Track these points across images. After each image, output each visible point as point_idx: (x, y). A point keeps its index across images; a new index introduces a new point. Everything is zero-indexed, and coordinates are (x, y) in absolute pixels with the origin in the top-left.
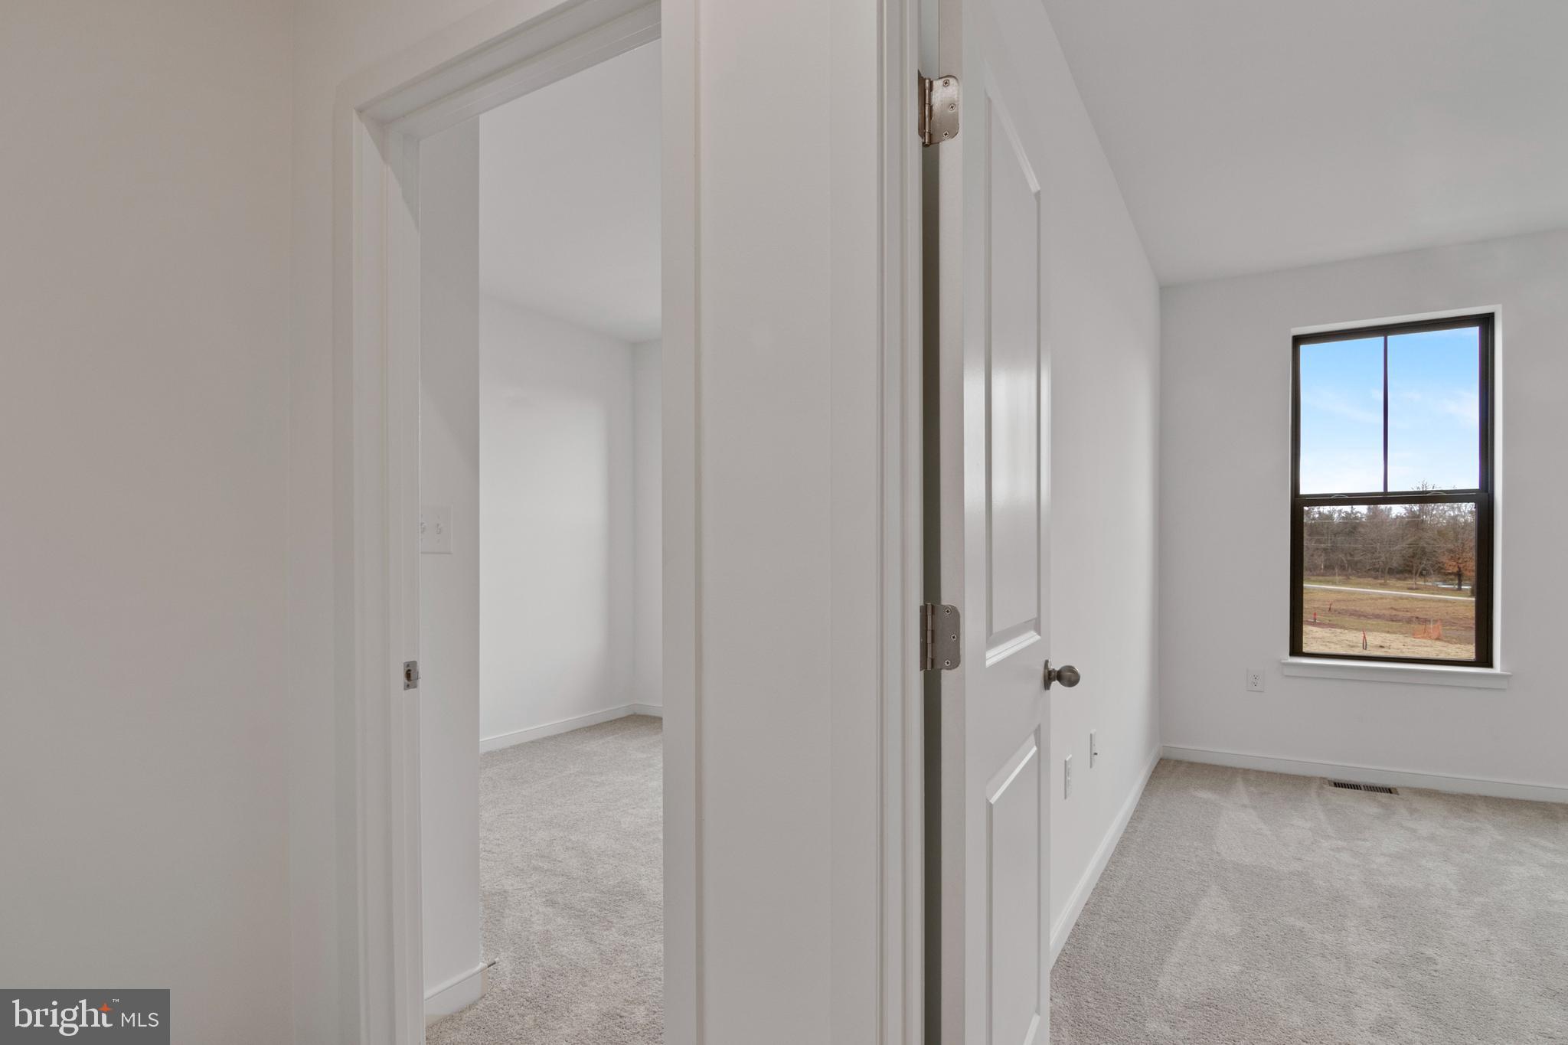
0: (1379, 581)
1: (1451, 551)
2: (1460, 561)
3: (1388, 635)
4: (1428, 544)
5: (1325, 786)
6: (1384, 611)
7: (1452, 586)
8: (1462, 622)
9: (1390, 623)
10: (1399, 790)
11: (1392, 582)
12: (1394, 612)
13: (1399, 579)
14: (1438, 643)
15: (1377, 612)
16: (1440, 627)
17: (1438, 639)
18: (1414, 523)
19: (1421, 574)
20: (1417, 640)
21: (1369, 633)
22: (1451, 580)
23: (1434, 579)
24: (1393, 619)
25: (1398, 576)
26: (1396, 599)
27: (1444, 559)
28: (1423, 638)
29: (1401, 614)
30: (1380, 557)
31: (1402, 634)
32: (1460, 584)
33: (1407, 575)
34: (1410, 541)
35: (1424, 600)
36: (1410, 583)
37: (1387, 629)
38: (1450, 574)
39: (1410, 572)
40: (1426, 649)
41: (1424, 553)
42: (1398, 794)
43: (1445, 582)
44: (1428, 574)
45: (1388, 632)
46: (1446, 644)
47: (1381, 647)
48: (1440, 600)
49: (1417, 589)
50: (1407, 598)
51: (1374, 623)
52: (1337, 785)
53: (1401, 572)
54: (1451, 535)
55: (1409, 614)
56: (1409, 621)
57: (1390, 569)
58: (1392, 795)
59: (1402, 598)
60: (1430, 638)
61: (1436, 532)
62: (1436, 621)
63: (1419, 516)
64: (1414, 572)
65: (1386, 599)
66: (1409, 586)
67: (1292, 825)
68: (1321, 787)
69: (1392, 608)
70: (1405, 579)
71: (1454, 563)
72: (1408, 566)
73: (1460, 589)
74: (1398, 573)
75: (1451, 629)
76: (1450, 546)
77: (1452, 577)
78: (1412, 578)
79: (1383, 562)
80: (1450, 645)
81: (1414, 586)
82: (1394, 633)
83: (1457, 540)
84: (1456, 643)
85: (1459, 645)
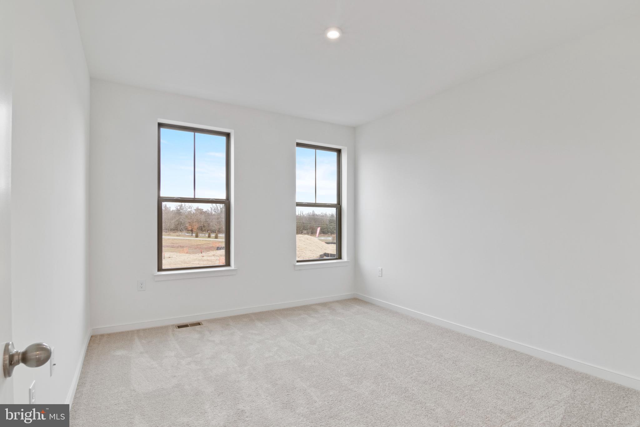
0: (167, 233)
1: (189, 223)
2: (192, 226)
3: (171, 253)
4: (183, 220)
5: (175, 329)
6: (170, 244)
7: (190, 235)
8: (193, 247)
9: (172, 248)
10: (203, 323)
11: (172, 233)
12: (173, 244)
13: (174, 232)
14: (187, 254)
15: (167, 245)
16: (188, 249)
17: (187, 253)
18: (178, 212)
19: (181, 231)
20: (180, 254)
21: (165, 253)
22: (190, 232)
23: (185, 232)
24: (173, 247)
25: (173, 231)
26: (173, 240)
27: (187, 225)
28: (182, 253)
29: (175, 245)
30: (167, 225)
31: (176, 252)
32: (192, 234)
33: (176, 231)
34: (177, 219)
35: (182, 239)
36: (177, 234)
37: (171, 251)
38: (189, 230)
39: (177, 230)
40: (184, 257)
41: (181, 223)
42: (203, 325)
43: (188, 233)
44: (183, 230)
45: (171, 252)
46: (190, 254)
47: (170, 257)
48: (187, 240)
49: (179, 236)
50: (177, 239)
51: (167, 249)
52: (180, 327)
53: (174, 230)
54: (189, 217)
55: (178, 245)
56: (178, 247)
57: (171, 229)
58: (201, 326)
59: (175, 239)
60: (185, 253)
61: (185, 216)
62: (186, 247)
63: (179, 210)
64: (178, 230)
65: (170, 240)
66: (177, 235)
67: (166, 356)
68: (173, 331)
69: (172, 243)
70: (175, 232)
71: (191, 227)
72: (176, 228)
73: (192, 235)
74: (173, 230)
75: (190, 249)
76: (189, 221)
77: (190, 231)
78: (177, 232)
79: (169, 227)
80: (191, 255)
81: (179, 235)
82: (174, 252)
83: (191, 219)
84: (192, 254)
85: (193, 255)
